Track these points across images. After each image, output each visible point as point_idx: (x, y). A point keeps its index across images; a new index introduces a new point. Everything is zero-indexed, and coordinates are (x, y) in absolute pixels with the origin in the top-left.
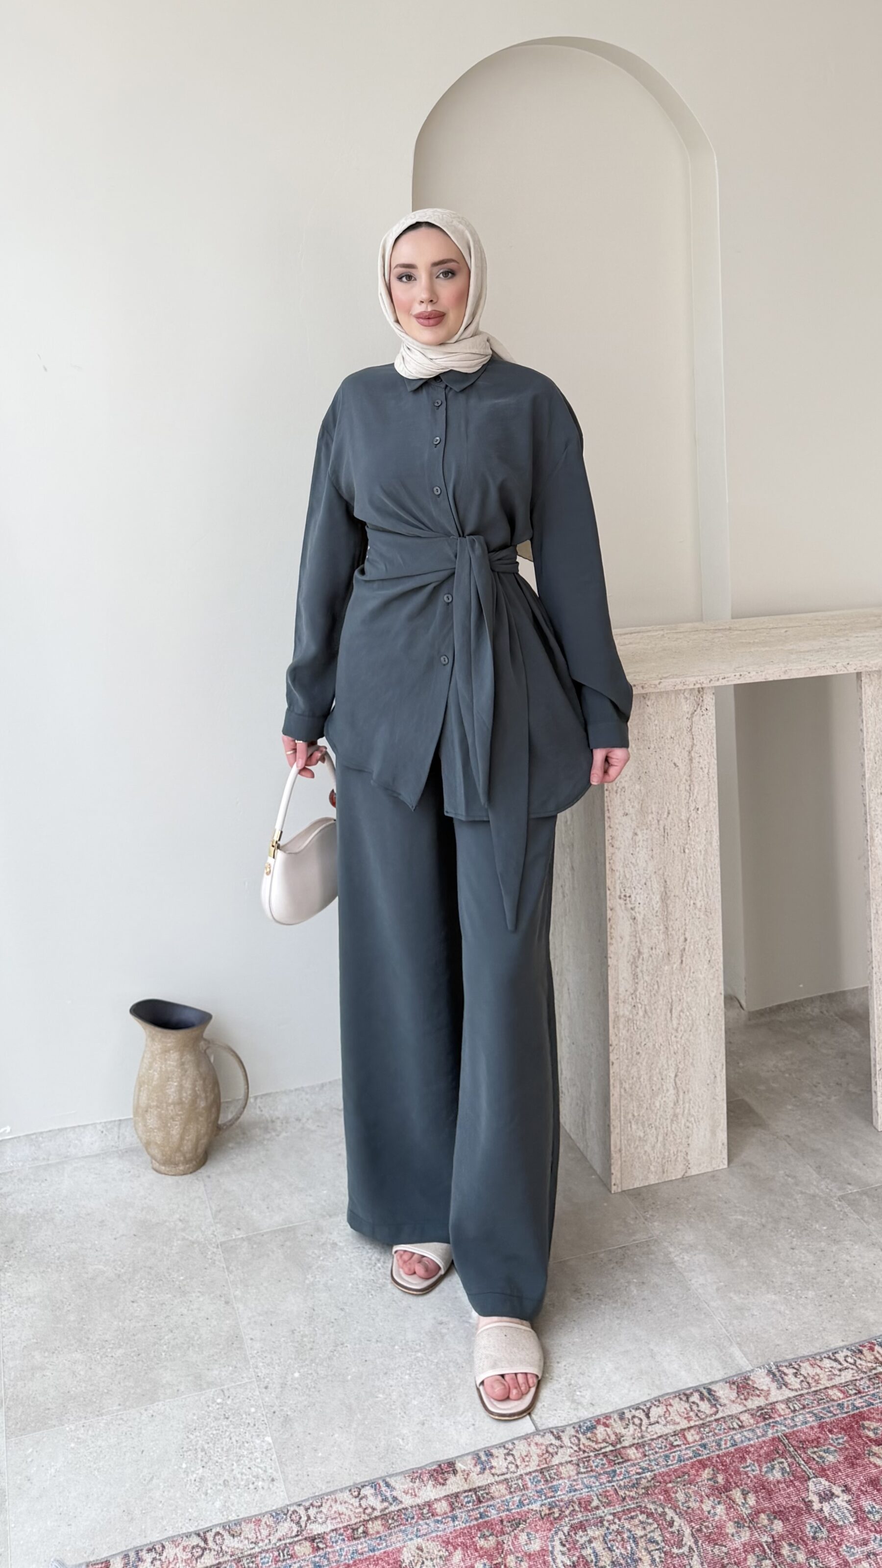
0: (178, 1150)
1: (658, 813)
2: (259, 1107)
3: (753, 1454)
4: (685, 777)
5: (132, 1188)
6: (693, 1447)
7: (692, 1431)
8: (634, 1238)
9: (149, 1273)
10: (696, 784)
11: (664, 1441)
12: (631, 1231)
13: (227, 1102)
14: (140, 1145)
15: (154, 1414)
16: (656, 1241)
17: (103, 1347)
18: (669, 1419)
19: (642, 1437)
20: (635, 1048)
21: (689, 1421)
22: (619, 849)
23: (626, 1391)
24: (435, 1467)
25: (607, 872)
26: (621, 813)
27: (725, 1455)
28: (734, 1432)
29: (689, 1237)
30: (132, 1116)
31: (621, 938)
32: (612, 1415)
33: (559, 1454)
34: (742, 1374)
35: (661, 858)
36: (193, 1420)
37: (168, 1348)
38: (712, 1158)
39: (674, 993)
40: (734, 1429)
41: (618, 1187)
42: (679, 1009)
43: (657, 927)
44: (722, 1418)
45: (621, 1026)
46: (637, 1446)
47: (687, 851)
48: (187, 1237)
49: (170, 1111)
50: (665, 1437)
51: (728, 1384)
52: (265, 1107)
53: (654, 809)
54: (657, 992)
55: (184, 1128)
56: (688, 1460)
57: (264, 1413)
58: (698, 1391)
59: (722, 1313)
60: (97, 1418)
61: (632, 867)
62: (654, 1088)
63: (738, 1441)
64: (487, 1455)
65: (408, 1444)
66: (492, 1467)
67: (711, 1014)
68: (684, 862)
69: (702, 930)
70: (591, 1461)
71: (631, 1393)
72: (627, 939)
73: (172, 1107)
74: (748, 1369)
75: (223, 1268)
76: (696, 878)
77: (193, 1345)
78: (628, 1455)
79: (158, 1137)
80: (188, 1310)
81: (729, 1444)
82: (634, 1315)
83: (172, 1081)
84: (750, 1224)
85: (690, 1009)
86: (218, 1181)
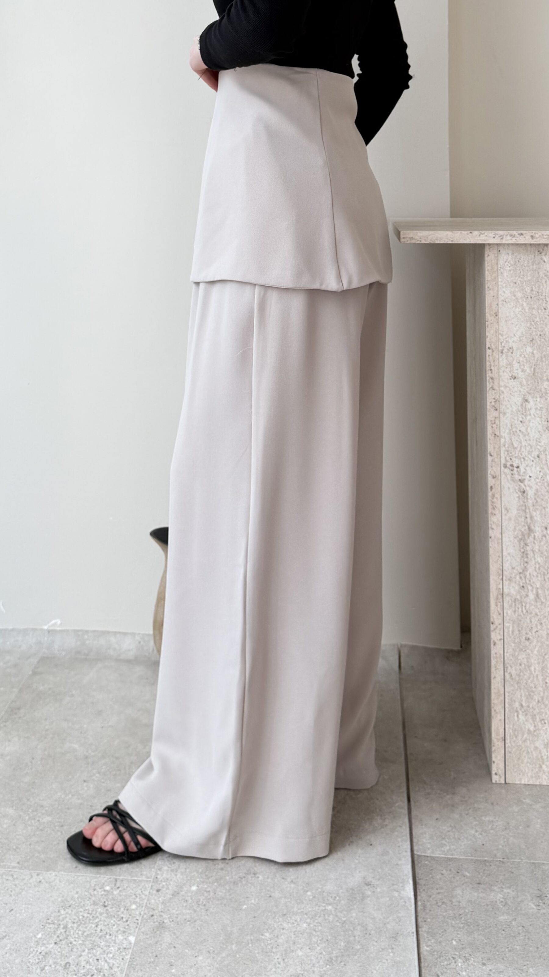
22: (504, 414)
25: (489, 436)
26: (507, 375)
41: (500, 777)
45: (506, 605)
57: (142, 913)
61: (521, 436)
72: (514, 512)
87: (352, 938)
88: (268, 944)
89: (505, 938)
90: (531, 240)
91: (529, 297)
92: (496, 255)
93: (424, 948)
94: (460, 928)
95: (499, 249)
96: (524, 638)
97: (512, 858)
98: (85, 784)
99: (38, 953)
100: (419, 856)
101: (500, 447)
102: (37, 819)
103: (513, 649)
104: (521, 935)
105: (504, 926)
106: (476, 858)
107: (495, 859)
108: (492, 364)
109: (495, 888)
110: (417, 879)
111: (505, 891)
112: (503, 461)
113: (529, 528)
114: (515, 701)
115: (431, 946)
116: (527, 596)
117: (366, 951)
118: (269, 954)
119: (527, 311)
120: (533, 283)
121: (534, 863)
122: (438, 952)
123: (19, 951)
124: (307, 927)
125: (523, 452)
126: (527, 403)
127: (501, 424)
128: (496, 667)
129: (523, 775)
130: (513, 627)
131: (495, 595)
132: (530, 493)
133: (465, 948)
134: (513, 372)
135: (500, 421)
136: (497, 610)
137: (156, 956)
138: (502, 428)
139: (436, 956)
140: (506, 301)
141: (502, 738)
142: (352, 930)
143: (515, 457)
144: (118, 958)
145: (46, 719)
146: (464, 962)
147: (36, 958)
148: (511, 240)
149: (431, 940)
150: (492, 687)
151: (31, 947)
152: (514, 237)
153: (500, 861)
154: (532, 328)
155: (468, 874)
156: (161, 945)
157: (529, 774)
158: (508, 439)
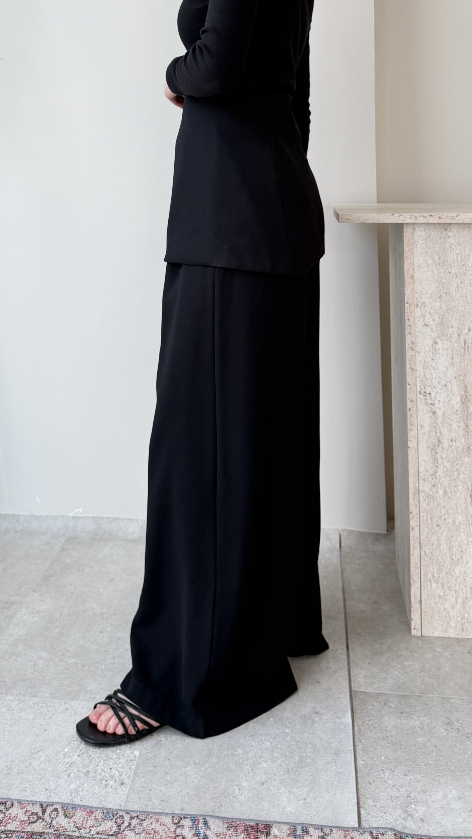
1: (458, 328)
20: (435, 520)
25: (408, 370)
26: (419, 324)
35: (461, 367)
41: (418, 631)
45: (421, 500)
87: (304, 754)
88: (242, 758)
89: (422, 755)
90: (438, 220)
91: (438, 263)
92: (412, 232)
93: (360, 762)
94: (387, 747)
95: (415, 227)
96: (435, 524)
97: (427, 694)
98: (101, 634)
99: (65, 763)
100: (356, 691)
101: (416, 379)
102: (65, 660)
103: (427, 533)
104: (434, 753)
105: (421, 746)
106: (399, 693)
107: (414, 694)
108: (410, 315)
109: (415, 717)
110: (354, 709)
111: (422, 718)
112: (418, 389)
113: (439, 441)
114: (428, 573)
115: (365, 760)
116: (437, 492)
117: (315, 764)
118: (241, 765)
119: (436, 274)
120: (440, 253)
121: (444, 698)
122: (370, 766)
123: (51, 761)
124: (270, 745)
125: (434, 382)
126: (437, 345)
127: (417, 361)
128: (414, 546)
129: (435, 629)
130: (427, 516)
131: (413, 491)
132: (440, 413)
133: (391, 762)
134: (426, 321)
135: (416, 358)
136: (415, 504)
137: (155, 766)
138: (417, 364)
139: (369, 768)
140: (419, 267)
141: (419, 601)
142: (304, 747)
143: (428, 386)
144: (126, 767)
145: (71, 585)
146: (390, 773)
147: (64, 767)
148: (423, 220)
149: (365, 756)
150: (411, 562)
151: (60, 759)
152: (426, 218)
153: (418, 695)
154: (440, 287)
155: (393, 706)
156: (159, 757)
157: (440, 629)
158: (422, 372)
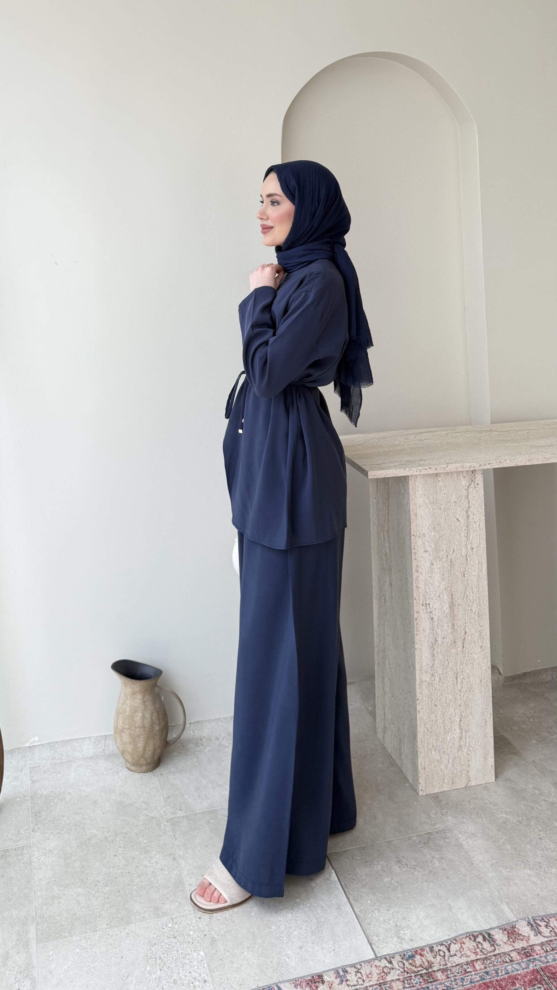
0: (142, 756)
1: (447, 551)
2: (192, 730)
3: (520, 980)
4: (465, 528)
5: (114, 780)
6: (479, 973)
7: (479, 962)
8: (435, 827)
9: (125, 837)
10: (471, 532)
11: (460, 968)
12: (433, 822)
13: (172, 726)
14: (118, 752)
15: (129, 932)
16: (450, 829)
17: (97, 886)
18: (463, 953)
19: (446, 964)
20: (433, 702)
21: (476, 955)
22: (422, 573)
23: (433, 932)
24: (309, 978)
25: (414, 588)
26: (422, 551)
27: (501, 980)
28: (507, 964)
29: (471, 828)
30: (113, 733)
31: (424, 631)
32: (425, 948)
33: (391, 974)
34: (511, 923)
35: (449, 580)
36: (153, 938)
37: (137, 888)
38: (484, 775)
39: (458, 667)
40: (506, 962)
41: (423, 792)
42: (462, 677)
43: (447, 624)
44: (498, 954)
45: (424, 688)
46: (443, 971)
47: (466, 576)
48: (148, 814)
49: (137, 732)
50: (461, 966)
51: (501, 930)
52: (196, 730)
53: (444, 549)
54: (448, 666)
55: (146, 743)
56: (476, 982)
57: (199, 935)
58: (481, 934)
59: (495, 881)
60: (93, 933)
61: (430, 586)
62: (446, 728)
63: (510, 970)
64: (343, 971)
65: (292, 961)
66: (347, 980)
67: (483, 681)
68: (464, 583)
69: (476, 627)
70: (412, 980)
71: (437, 934)
72: (428, 631)
73: (138, 729)
74: (514, 920)
75: (171, 835)
76: (472, 593)
77: (153, 887)
78: (437, 977)
79: (130, 748)
80: (150, 863)
81: (504, 973)
82: (437, 879)
83: (138, 713)
84: (511, 820)
85: (469, 677)
86: (167, 777)
